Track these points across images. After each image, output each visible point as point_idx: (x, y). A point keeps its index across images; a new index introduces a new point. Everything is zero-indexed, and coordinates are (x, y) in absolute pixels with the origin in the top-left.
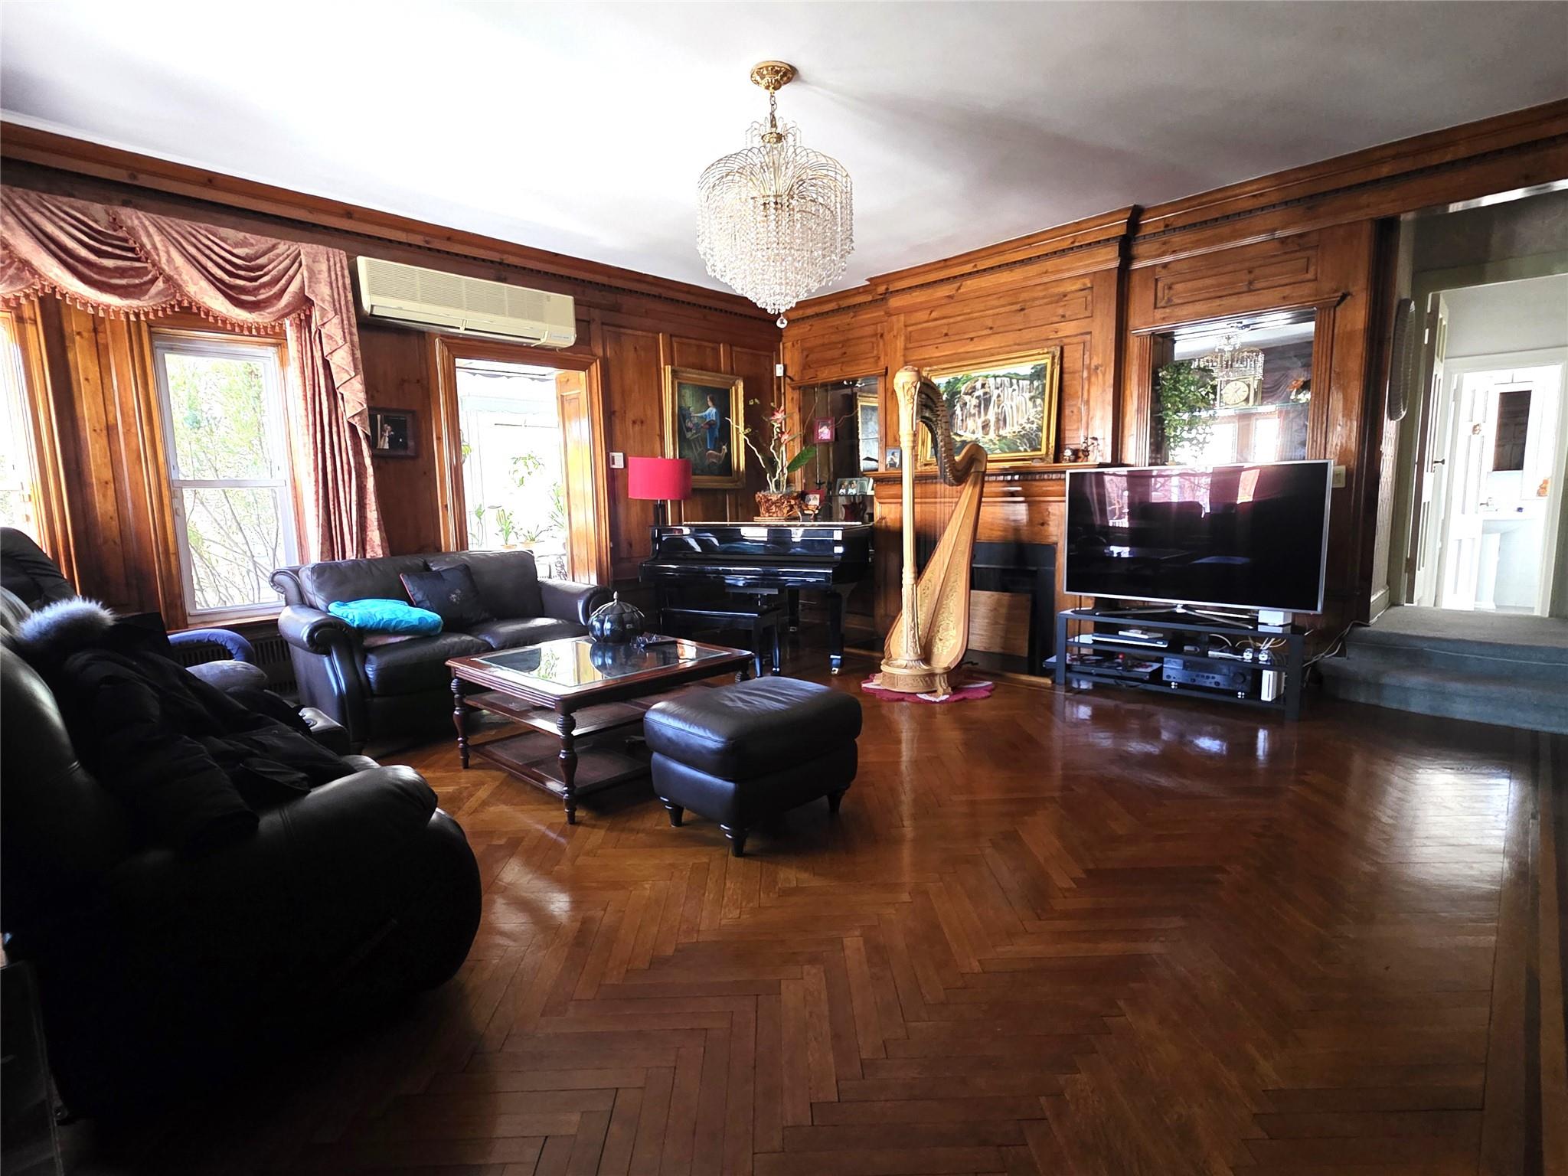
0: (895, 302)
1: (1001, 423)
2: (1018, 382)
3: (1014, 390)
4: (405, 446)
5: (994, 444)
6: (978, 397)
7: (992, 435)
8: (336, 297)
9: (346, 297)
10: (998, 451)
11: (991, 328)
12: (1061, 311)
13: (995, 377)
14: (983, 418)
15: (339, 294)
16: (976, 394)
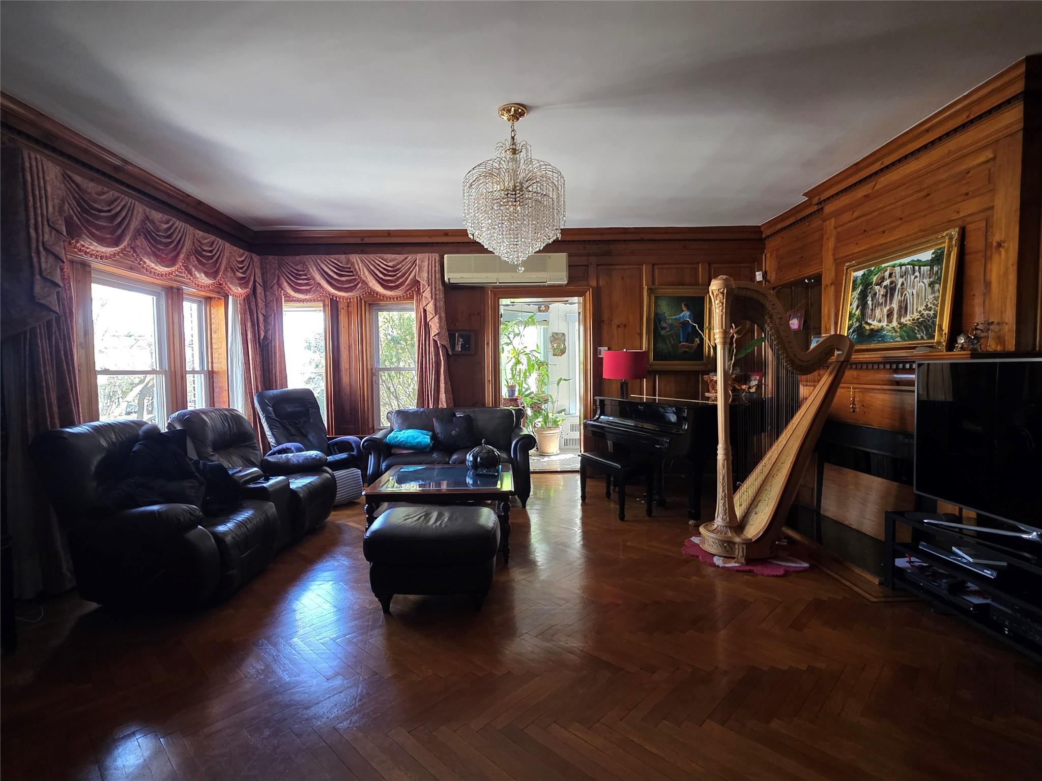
0: (829, 208)
1: (903, 311)
2: (920, 268)
3: (916, 277)
4: (469, 349)
5: (896, 332)
6: (885, 287)
7: (895, 324)
8: (430, 277)
9: (435, 276)
10: (898, 339)
11: (901, 219)
12: (964, 190)
13: (901, 265)
14: (888, 307)
15: (432, 275)
16: (885, 283)
